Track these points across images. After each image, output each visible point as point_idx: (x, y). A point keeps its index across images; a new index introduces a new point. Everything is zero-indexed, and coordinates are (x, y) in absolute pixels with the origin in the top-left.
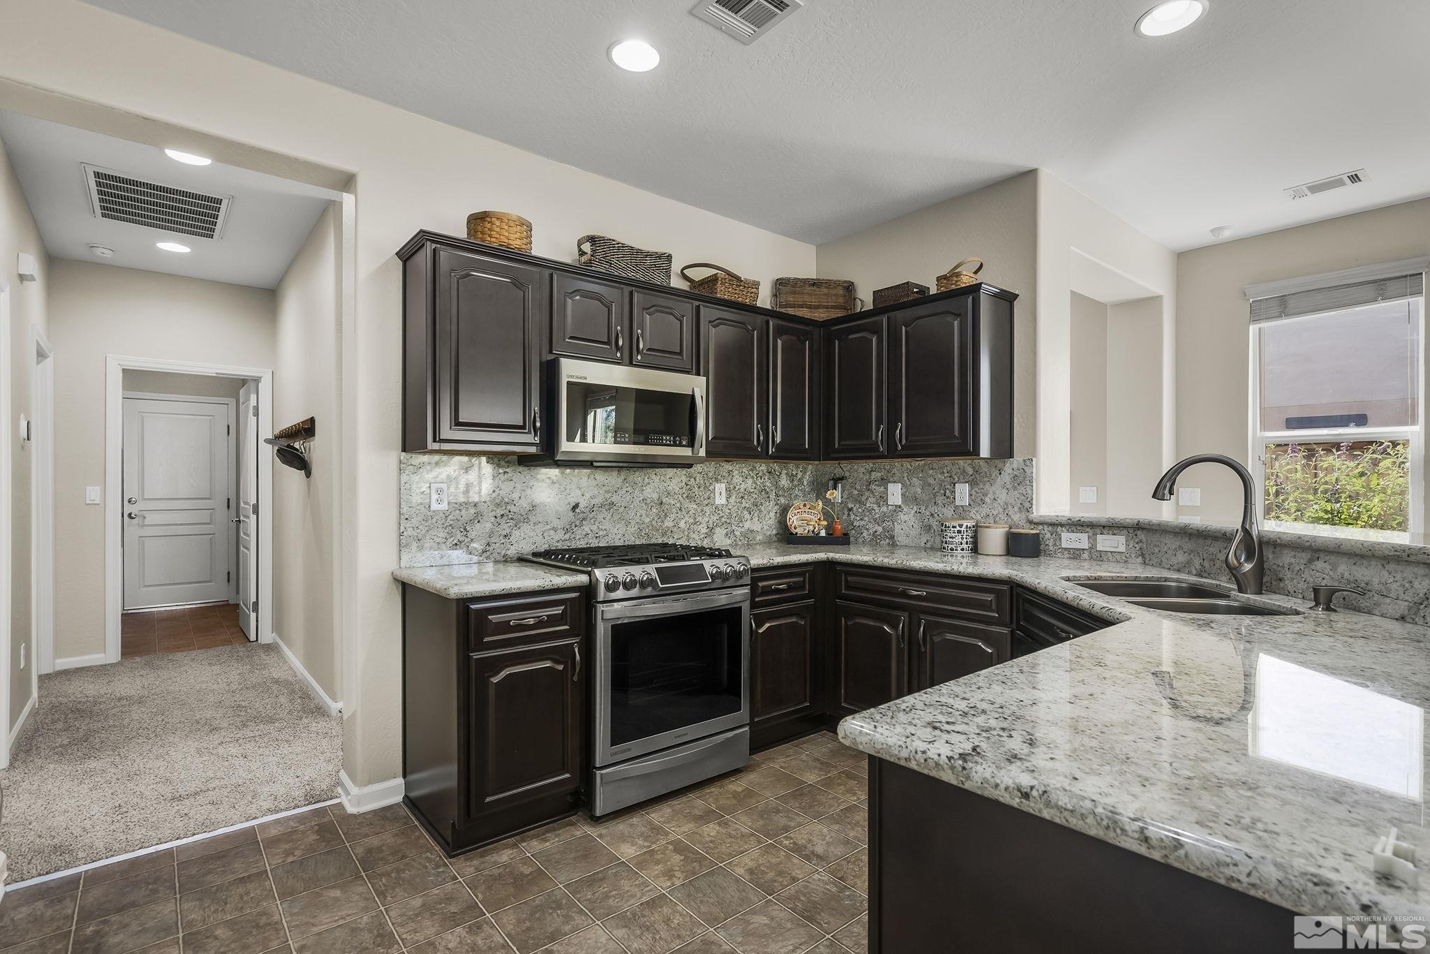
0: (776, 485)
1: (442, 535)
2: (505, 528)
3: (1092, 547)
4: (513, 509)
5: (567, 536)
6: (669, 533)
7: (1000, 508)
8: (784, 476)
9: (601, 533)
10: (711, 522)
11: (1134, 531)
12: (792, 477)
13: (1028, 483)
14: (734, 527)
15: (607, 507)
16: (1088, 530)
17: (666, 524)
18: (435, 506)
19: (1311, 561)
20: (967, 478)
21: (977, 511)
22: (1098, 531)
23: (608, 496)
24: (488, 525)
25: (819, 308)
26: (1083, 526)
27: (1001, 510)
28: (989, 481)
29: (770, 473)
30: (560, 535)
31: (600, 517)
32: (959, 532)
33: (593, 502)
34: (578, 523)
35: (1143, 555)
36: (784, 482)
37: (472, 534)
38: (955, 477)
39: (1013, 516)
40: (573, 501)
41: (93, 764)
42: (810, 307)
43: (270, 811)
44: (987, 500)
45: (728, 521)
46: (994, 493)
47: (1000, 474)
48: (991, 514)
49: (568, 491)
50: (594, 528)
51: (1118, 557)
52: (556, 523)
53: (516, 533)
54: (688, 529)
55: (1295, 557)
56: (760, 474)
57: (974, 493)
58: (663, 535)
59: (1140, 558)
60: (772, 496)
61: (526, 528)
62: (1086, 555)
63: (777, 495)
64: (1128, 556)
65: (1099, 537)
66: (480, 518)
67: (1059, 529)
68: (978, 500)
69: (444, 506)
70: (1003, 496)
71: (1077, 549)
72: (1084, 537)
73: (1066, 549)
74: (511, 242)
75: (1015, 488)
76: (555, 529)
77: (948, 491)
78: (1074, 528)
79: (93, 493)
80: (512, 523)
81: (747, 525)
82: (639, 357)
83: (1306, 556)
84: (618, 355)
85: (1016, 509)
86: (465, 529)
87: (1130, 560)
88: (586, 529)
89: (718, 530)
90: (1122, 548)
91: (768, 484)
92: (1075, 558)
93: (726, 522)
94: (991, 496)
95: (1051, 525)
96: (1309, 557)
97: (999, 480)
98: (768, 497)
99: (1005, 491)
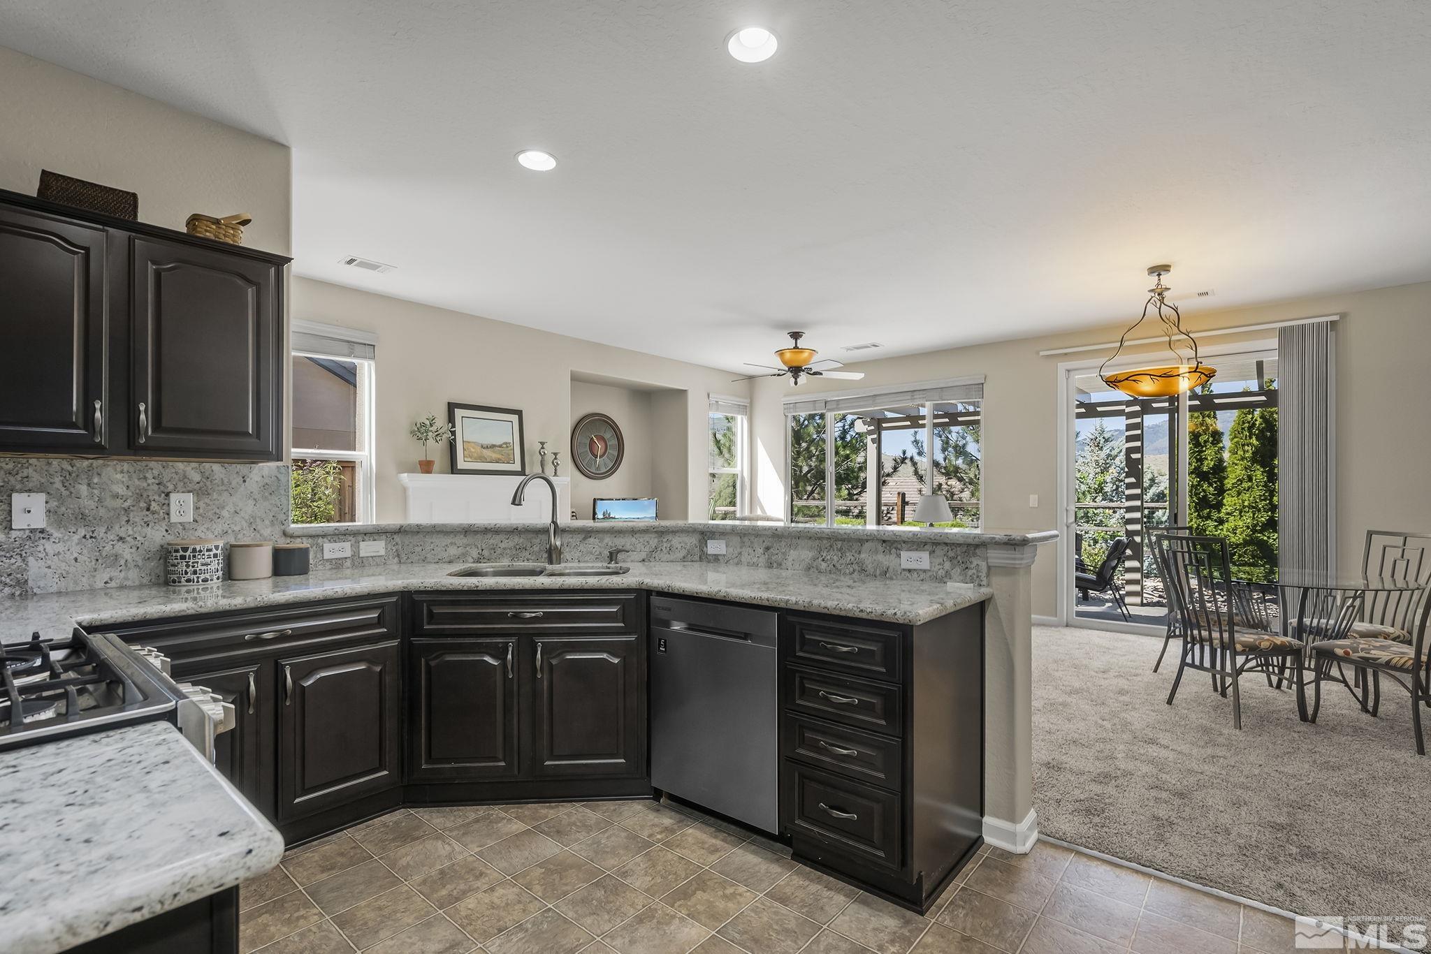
3: (356, 554)
7: (244, 522)
11: (392, 535)
13: (283, 492)
16: (351, 538)
19: (585, 539)
20: (191, 486)
21: (208, 529)
22: (360, 538)
26: (345, 535)
27: (245, 525)
28: (227, 490)
32: (183, 557)
35: (398, 556)
38: (168, 484)
39: (262, 531)
44: (225, 513)
46: (235, 505)
47: (244, 481)
48: (230, 531)
51: (378, 560)
55: (572, 538)
57: (201, 504)
59: (396, 558)
62: (348, 563)
64: (386, 558)
65: (362, 544)
67: (320, 540)
68: (210, 514)
70: (248, 508)
71: (339, 559)
72: (347, 545)
73: (327, 560)
75: (266, 499)
77: (153, 504)
78: (335, 538)
83: (581, 536)
85: (267, 522)
87: (388, 562)
90: (382, 552)
92: (337, 568)
94: (230, 508)
95: (310, 536)
96: (583, 536)
97: (242, 489)
99: (251, 502)
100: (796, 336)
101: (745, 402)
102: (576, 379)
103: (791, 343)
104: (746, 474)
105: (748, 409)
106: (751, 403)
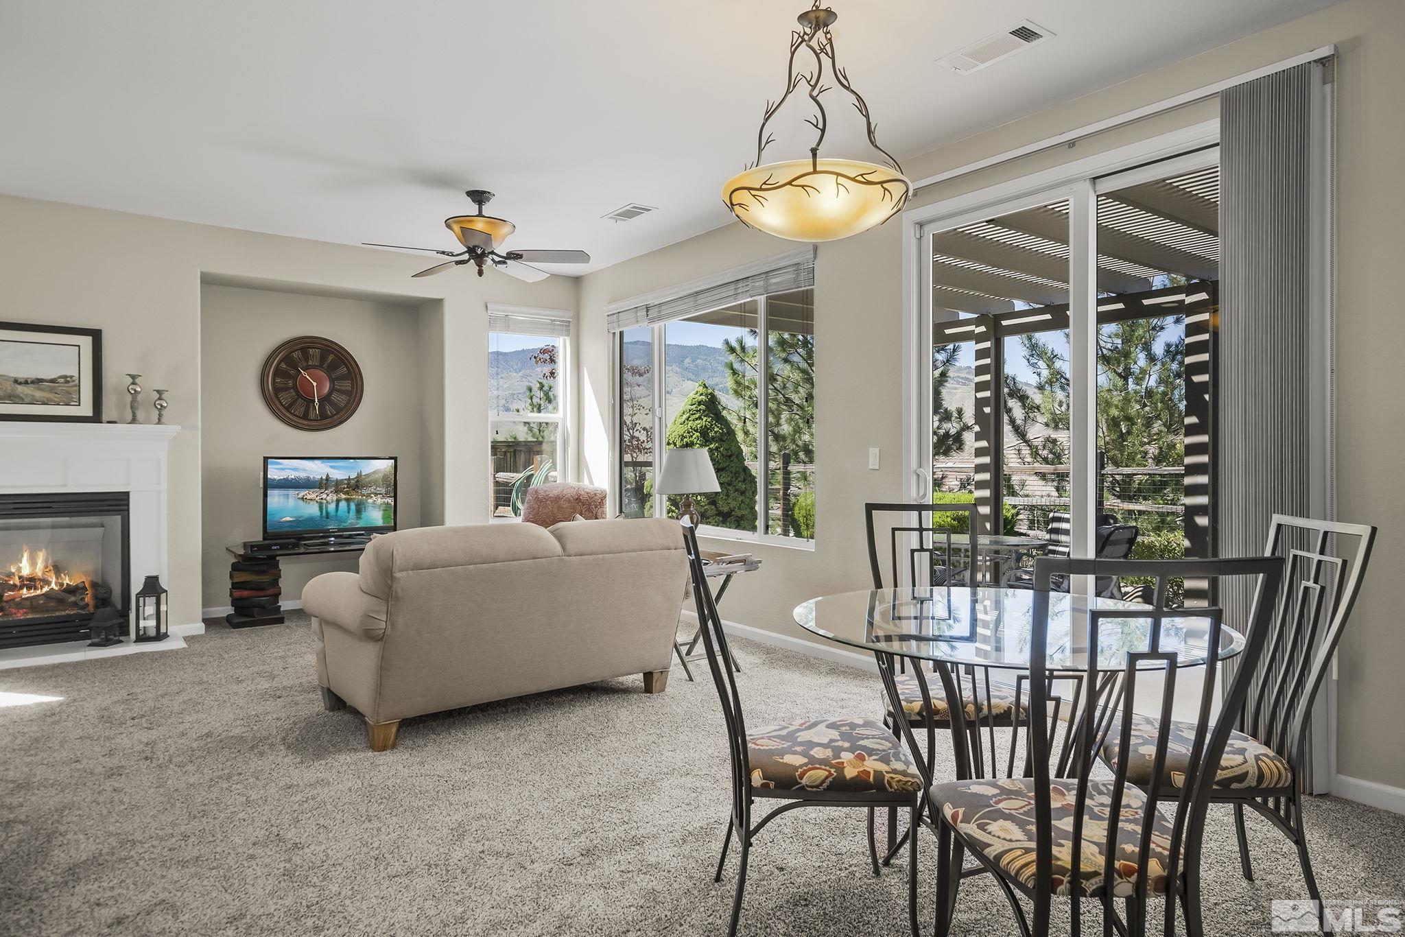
100: (479, 197)
101: (567, 315)
102: (209, 282)
103: (473, 209)
104: (570, 425)
105: (572, 326)
106: (578, 317)
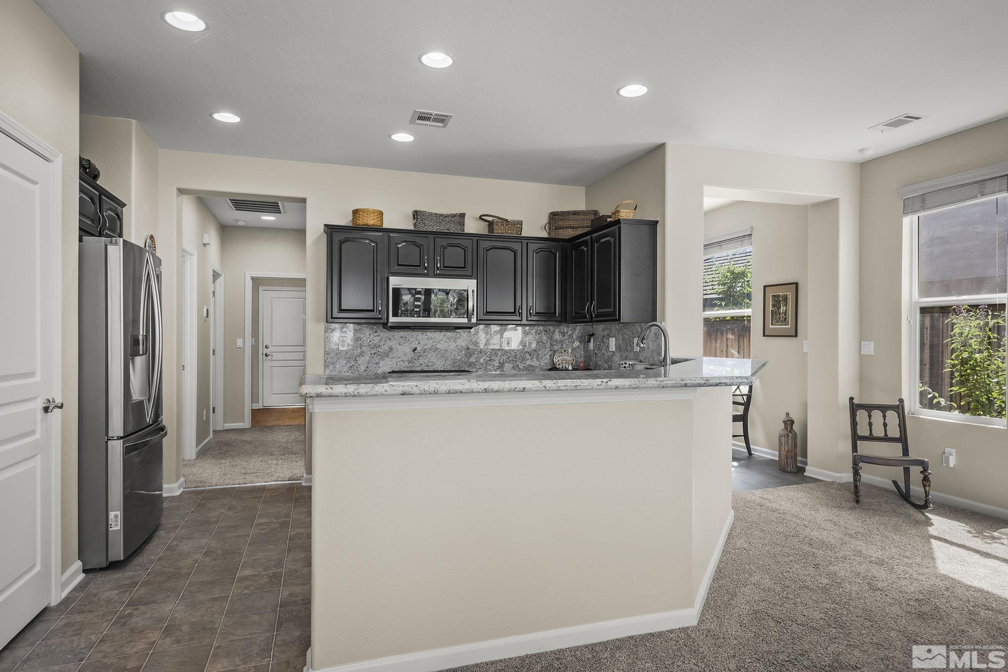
0: (551, 338)
1: (344, 362)
2: (376, 360)
4: (380, 350)
5: (410, 365)
6: (473, 365)
8: (557, 333)
9: (430, 364)
10: (502, 360)
12: (563, 334)
14: (518, 363)
15: (433, 350)
17: (471, 360)
18: (341, 348)
23: (434, 344)
24: (368, 358)
25: (579, 228)
29: (546, 331)
30: (406, 364)
31: (429, 355)
33: (425, 347)
34: (416, 358)
36: (557, 336)
37: (359, 362)
40: (413, 347)
41: (223, 461)
42: (572, 228)
43: (274, 481)
45: (514, 360)
49: (410, 341)
50: (426, 361)
52: (404, 358)
53: (382, 362)
54: (486, 363)
56: (538, 332)
58: (469, 366)
60: (548, 345)
61: (387, 360)
63: (551, 345)
66: (363, 354)
69: (345, 348)
74: (368, 222)
76: (403, 361)
79: (239, 342)
80: (379, 357)
81: (528, 363)
82: (438, 272)
84: (426, 271)
86: (356, 360)
88: (421, 361)
89: (506, 365)
91: (544, 338)
93: (513, 360)
98: (545, 346)
